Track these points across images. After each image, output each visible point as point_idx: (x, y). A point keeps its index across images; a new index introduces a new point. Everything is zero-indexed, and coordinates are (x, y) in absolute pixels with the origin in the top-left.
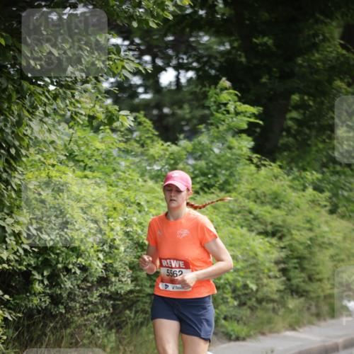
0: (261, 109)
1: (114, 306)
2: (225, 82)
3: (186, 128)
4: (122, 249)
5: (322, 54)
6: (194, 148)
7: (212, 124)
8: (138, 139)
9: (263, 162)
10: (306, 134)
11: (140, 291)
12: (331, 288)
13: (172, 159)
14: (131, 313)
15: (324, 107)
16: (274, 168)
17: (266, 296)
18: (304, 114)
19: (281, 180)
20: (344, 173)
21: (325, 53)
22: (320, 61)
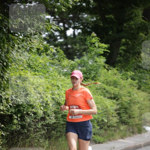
0: (109, 45)
1: (47, 129)
2: (94, 34)
3: (78, 54)
4: (51, 105)
5: (134, 22)
6: (81, 62)
7: (88, 52)
8: (57, 58)
9: (110, 68)
10: (128, 56)
11: (58, 123)
12: (138, 121)
13: (72, 67)
14: (55, 132)
15: (135, 44)
16: (115, 70)
17: (111, 125)
18: (127, 47)
19: (117, 75)
20: (144, 72)
21: (136, 21)
22: (133, 25)
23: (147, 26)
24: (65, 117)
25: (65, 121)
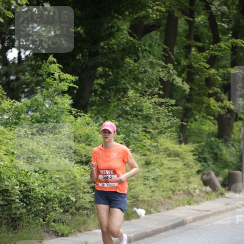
0: (78, 77)
2: (52, 59)
3: (26, 90)
5: (117, 40)
6: (32, 104)
7: (44, 87)
9: (79, 114)
13: (16, 111)
15: (119, 76)
16: (87, 118)
17: (83, 206)
18: (106, 80)
19: (91, 126)
20: (133, 121)
21: (119, 39)
22: (115, 44)
23: (138, 48)
24: (5, 194)
25: (6, 200)
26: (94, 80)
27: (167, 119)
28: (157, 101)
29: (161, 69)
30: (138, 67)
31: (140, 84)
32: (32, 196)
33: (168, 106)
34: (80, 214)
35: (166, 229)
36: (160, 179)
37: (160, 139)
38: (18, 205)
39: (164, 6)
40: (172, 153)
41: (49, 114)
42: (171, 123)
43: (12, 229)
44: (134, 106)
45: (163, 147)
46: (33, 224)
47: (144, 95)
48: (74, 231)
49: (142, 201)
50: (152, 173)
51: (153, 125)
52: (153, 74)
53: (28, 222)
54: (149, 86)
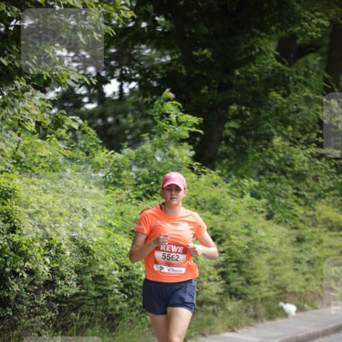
0: (202, 119)
1: (60, 308)
2: (168, 93)
3: (129, 137)
4: (68, 253)
5: (258, 67)
6: (138, 156)
7: (155, 133)
8: (82, 146)
9: (203, 170)
10: (244, 143)
11: (85, 294)
12: (268, 291)
13: (116, 166)
14: (77, 315)
15: (261, 117)
16: (214, 176)
17: (207, 299)
18: (242, 124)
19: (220, 187)
20: (280, 180)
21: (261, 65)
22: (256, 72)
23: (288, 77)
24: (99, 282)
25: (100, 290)
26: (225, 123)
27: (328, 178)
28: (314, 152)
29: (320, 108)
30: (288, 104)
31: (290, 128)
32: (136, 285)
33: (331, 159)
34: (203, 311)
35: (326, 333)
36: (317, 262)
37: (318, 205)
38: (117, 297)
39: (326, 18)
40: (335, 226)
41: (161, 171)
42: (333, 184)
43: (108, 331)
44: (281, 160)
45: (323, 217)
46: (138, 324)
47: (295, 143)
48: (195, 335)
49: (291, 293)
50: (306, 254)
51: (308, 186)
52: (309, 114)
53: (131, 321)
54: (303, 132)
